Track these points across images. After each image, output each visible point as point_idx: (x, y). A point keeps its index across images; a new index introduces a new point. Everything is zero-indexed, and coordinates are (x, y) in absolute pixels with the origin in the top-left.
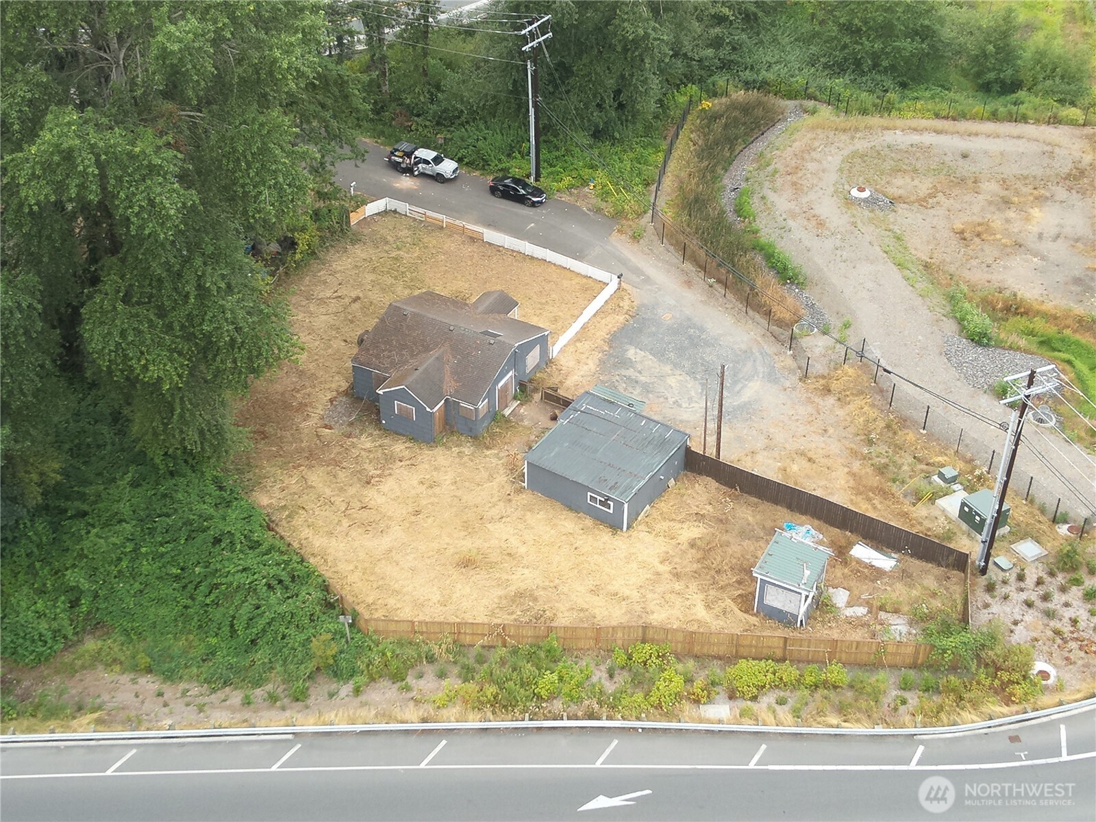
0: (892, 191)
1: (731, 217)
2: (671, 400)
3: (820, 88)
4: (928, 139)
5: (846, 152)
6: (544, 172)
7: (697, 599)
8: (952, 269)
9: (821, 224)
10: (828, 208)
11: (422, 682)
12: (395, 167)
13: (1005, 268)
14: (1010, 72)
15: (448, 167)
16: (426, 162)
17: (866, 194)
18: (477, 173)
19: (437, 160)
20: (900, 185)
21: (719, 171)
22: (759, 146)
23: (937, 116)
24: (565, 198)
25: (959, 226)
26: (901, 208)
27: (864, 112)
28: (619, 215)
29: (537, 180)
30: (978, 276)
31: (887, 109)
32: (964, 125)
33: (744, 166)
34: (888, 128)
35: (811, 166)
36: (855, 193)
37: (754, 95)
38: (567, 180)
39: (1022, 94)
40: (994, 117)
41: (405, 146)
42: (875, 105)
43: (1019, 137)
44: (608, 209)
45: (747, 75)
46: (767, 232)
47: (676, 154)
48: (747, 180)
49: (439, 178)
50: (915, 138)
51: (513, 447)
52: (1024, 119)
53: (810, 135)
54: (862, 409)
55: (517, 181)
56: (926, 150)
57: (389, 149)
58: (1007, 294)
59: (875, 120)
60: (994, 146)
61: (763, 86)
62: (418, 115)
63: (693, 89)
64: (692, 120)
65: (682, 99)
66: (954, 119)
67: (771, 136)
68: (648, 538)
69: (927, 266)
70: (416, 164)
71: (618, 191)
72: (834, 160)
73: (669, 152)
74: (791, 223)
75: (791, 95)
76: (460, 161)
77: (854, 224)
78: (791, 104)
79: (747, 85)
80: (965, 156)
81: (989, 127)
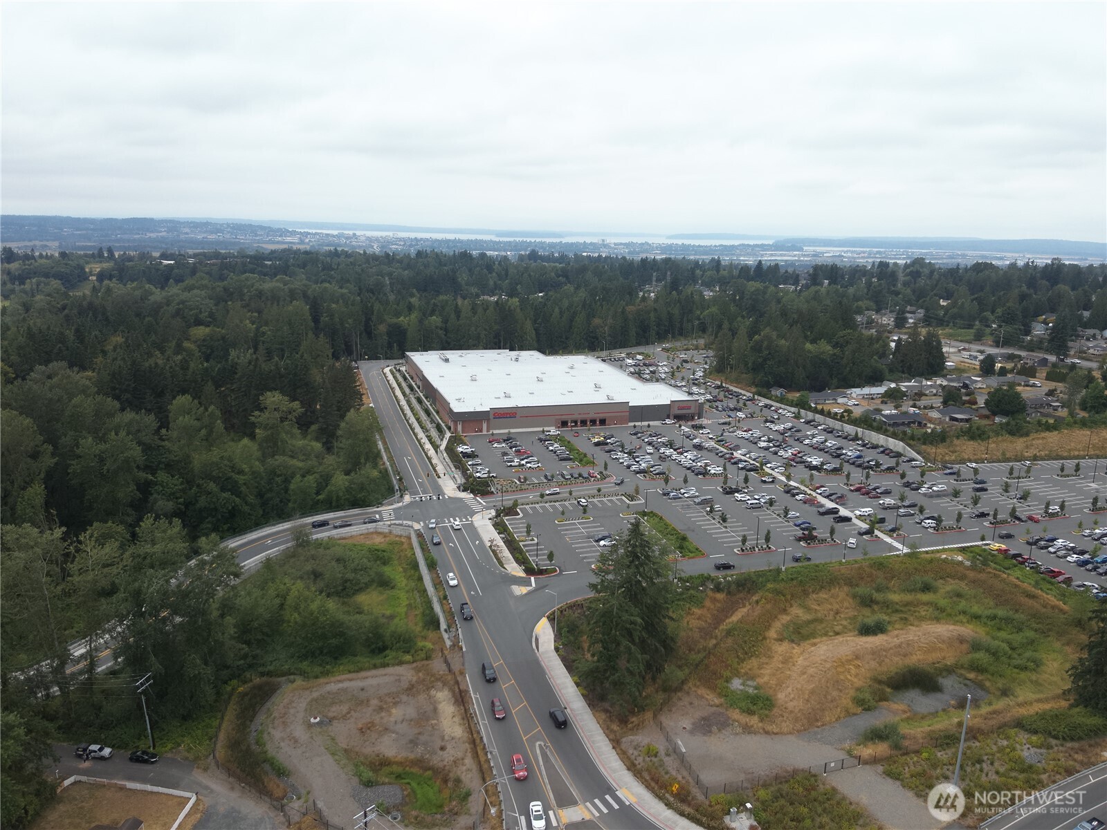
0: (331, 715)
1: (253, 747)
3: (296, 669)
4: (346, 684)
5: (308, 700)
6: (157, 744)
8: (357, 749)
9: (296, 741)
10: (299, 732)
12: (80, 756)
13: (380, 743)
14: (381, 644)
15: (107, 751)
16: (95, 752)
17: (318, 719)
18: (123, 751)
19: (101, 749)
20: (334, 711)
21: (248, 723)
22: (268, 704)
23: (350, 672)
24: (169, 755)
25: (360, 726)
26: (335, 723)
27: (317, 677)
28: (197, 758)
29: (154, 749)
30: (368, 750)
31: (326, 674)
32: (363, 674)
33: (261, 718)
34: (327, 683)
35: (292, 711)
36: (312, 720)
37: (264, 679)
38: (169, 746)
39: (387, 652)
40: (375, 667)
41: (83, 745)
42: (321, 673)
43: (385, 675)
44: (191, 756)
45: (261, 669)
46: (271, 750)
47: (226, 718)
48: (262, 724)
49: (102, 758)
50: (341, 685)
52: (388, 665)
53: (291, 695)
55: (144, 752)
56: (345, 690)
57: (76, 747)
58: (381, 756)
59: (322, 680)
60: (374, 682)
61: (269, 674)
62: (90, 726)
63: (234, 682)
64: (235, 699)
65: (229, 688)
66: (357, 672)
67: (273, 699)
69: (346, 750)
70: (90, 753)
71: (196, 747)
72: (303, 705)
73: (222, 718)
74: (282, 744)
75: (283, 675)
76: (112, 747)
77: (312, 737)
78: (284, 678)
79: (262, 674)
80: (362, 689)
81: (374, 672)
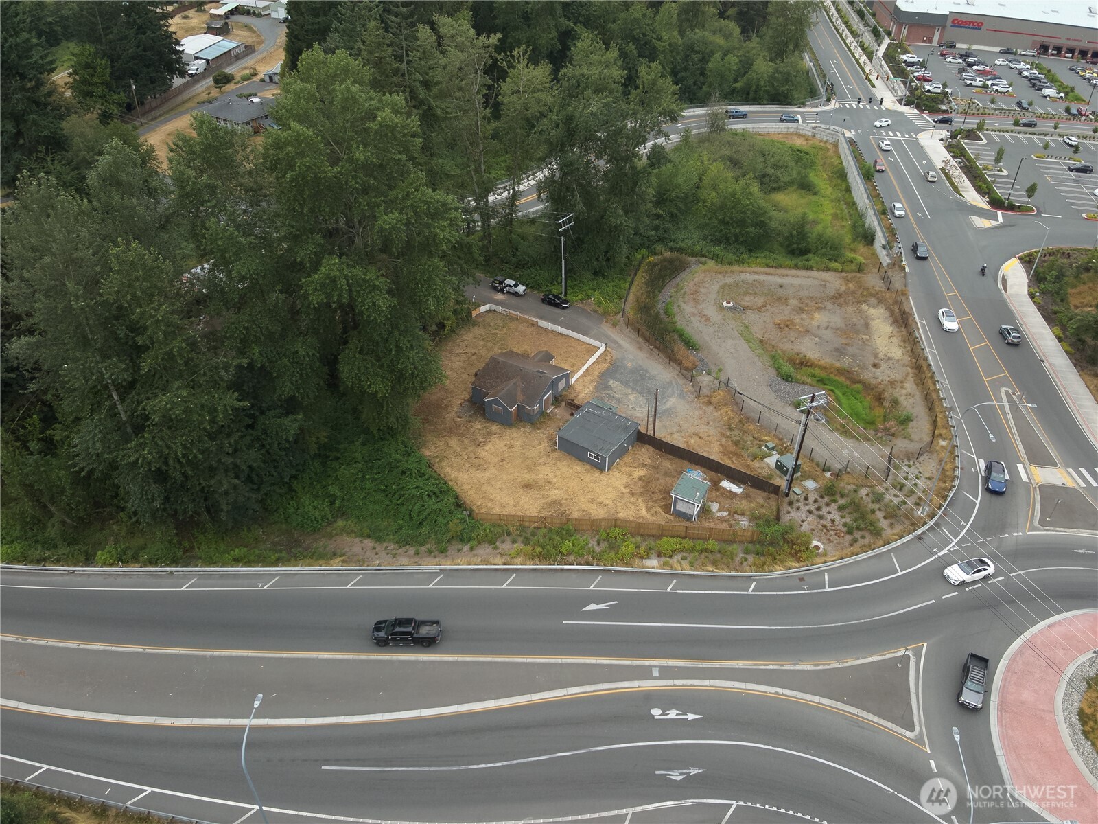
0: (744, 303)
1: (662, 315)
2: (630, 407)
3: (709, 252)
4: (762, 277)
5: (721, 284)
6: (569, 292)
7: (642, 506)
8: (774, 343)
9: (708, 319)
10: (711, 311)
11: (504, 545)
12: (495, 288)
13: (801, 343)
14: (804, 244)
15: (521, 289)
16: (510, 286)
17: (731, 304)
18: (535, 292)
19: (516, 285)
20: (748, 300)
21: (657, 292)
22: (677, 280)
23: (767, 266)
24: (579, 305)
25: (777, 321)
26: (748, 312)
27: (730, 264)
28: (606, 314)
29: (565, 296)
30: (787, 347)
31: (741, 262)
32: (780, 271)
33: (669, 290)
34: (742, 272)
35: (703, 290)
36: (725, 304)
37: (675, 254)
38: (580, 296)
39: (810, 256)
40: (796, 267)
41: (500, 278)
42: (736, 260)
43: (808, 277)
44: (601, 310)
45: (672, 244)
46: (680, 323)
47: (635, 283)
48: (671, 297)
49: (516, 294)
50: (756, 277)
51: (551, 429)
52: (811, 268)
53: (703, 275)
54: (727, 412)
55: (555, 296)
56: (762, 283)
57: (492, 280)
58: (801, 356)
59: (736, 268)
60: (796, 281)
61: (680, 250)
62: (507, 263)
63: (644, 251)
64: (644, 266)
65: (639, 256)
66: (776, 268)
67: (684, 275)
68: (618, 475)
69: (761, 341)
70: (505, 287)
71: (606, 302)
72: (715, 288)
73: (632, 282)
74: (692, 319)
75: (693, 255)
76: (527, 286)
77: (725, 320)
78: (694, 259)
79: (672, 250)
80: (781, 286)
81: (794, 272)
